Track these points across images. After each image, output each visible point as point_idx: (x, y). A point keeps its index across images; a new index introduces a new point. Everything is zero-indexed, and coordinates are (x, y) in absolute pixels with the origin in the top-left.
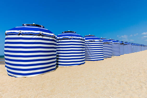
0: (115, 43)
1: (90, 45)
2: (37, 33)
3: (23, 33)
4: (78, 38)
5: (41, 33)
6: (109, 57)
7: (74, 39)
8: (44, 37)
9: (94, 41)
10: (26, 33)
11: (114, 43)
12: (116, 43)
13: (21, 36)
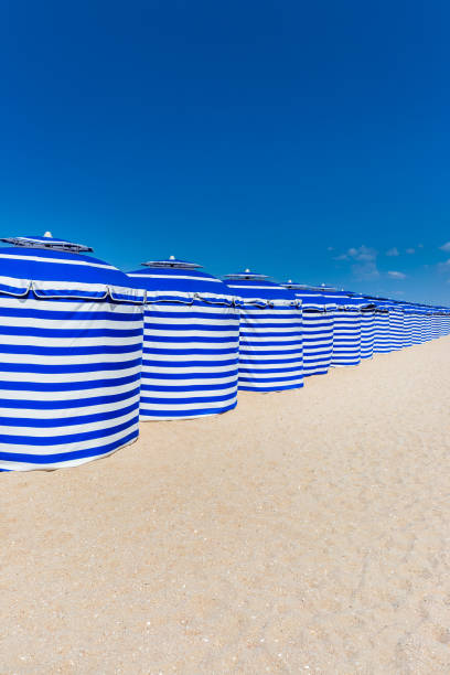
0: (342, 307)
1: (251, 321)
2: (95, 294)
3: (41, 292)
4: (221, 300)
5: (111, 291)
6: (317, 370)
7: (205, 302)
8: (120, 309)
9: (272, 307)
10: (51, 292)
11: (340, 310)
12: (345, 310)
13: (30, 304)
